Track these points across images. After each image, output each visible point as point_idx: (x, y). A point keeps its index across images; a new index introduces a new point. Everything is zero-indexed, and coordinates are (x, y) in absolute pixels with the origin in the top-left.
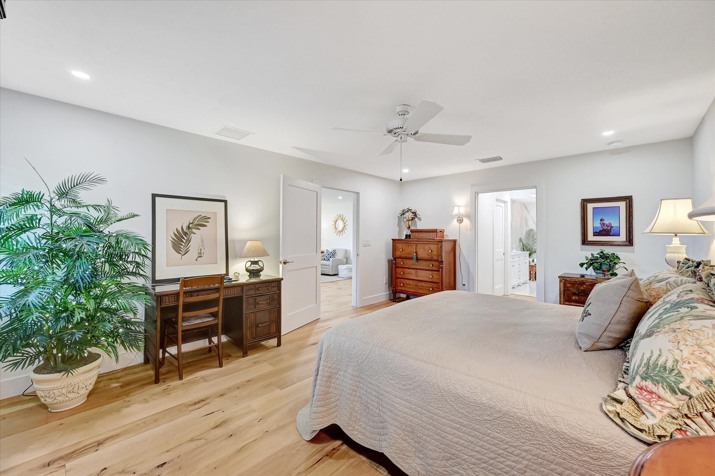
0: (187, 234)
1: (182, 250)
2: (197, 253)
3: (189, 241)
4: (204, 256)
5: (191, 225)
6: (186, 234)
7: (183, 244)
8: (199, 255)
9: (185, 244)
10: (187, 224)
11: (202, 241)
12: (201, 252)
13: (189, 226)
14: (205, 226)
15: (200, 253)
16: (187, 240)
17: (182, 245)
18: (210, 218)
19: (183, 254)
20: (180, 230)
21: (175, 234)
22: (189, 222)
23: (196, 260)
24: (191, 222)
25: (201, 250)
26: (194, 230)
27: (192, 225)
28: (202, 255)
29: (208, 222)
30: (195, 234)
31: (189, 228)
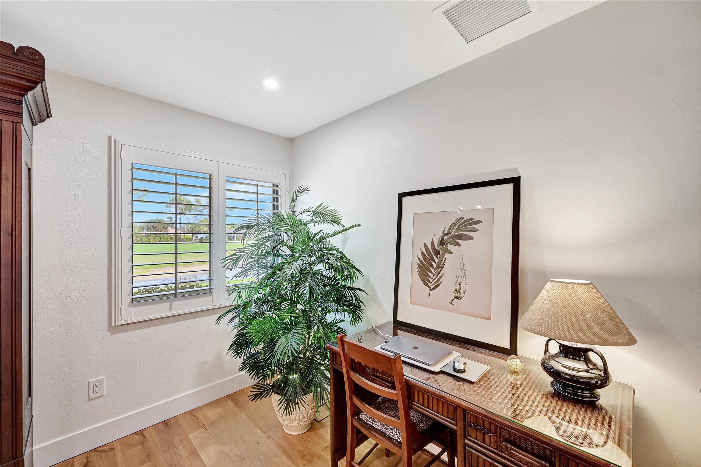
0: (439, 254)
1: (431, 280)
2: (453, 290)
3: (441, 266)
4: (465, 298)
5: (445, 238)
6: (437, 253)
7: (433, 270)
8: (456, 295)
9: (435, 270)
10: (439, 235)
11: (463, 268)
12: (460, 289)
13: (443, 238)
14: (470, 238)
15: (458, 291)
16: (438, 265)
17: (431, 273)
18: (479, 222)
19: (432, 287)
20: (430, 247)
21: (423, 253)
22: (444, 232)
23: (451, 303)
24: (446, 232)
25: (460, 284)
26: (450, 247)
27: (448, 238)
28: (462, 295)
29: (476, 230)
30: (451, 253)
31: (442, 242)
